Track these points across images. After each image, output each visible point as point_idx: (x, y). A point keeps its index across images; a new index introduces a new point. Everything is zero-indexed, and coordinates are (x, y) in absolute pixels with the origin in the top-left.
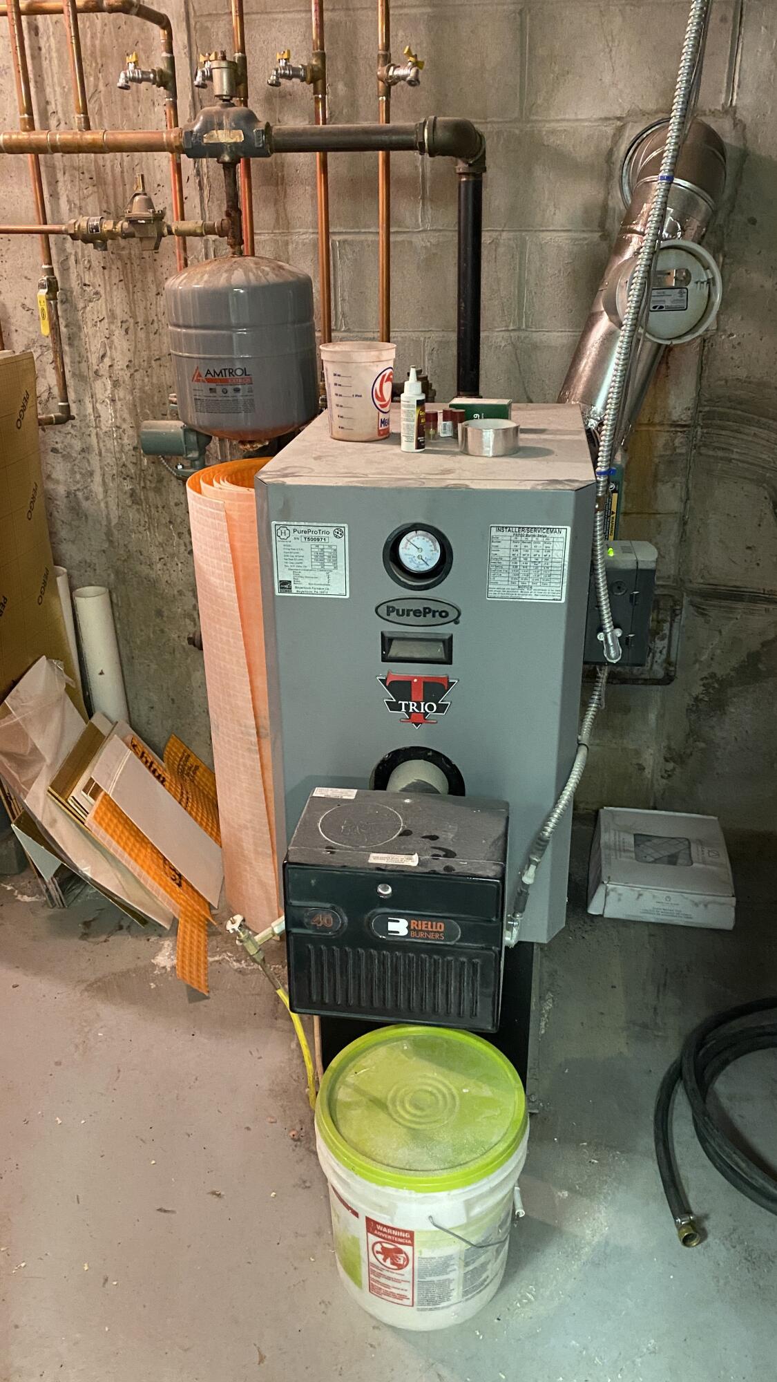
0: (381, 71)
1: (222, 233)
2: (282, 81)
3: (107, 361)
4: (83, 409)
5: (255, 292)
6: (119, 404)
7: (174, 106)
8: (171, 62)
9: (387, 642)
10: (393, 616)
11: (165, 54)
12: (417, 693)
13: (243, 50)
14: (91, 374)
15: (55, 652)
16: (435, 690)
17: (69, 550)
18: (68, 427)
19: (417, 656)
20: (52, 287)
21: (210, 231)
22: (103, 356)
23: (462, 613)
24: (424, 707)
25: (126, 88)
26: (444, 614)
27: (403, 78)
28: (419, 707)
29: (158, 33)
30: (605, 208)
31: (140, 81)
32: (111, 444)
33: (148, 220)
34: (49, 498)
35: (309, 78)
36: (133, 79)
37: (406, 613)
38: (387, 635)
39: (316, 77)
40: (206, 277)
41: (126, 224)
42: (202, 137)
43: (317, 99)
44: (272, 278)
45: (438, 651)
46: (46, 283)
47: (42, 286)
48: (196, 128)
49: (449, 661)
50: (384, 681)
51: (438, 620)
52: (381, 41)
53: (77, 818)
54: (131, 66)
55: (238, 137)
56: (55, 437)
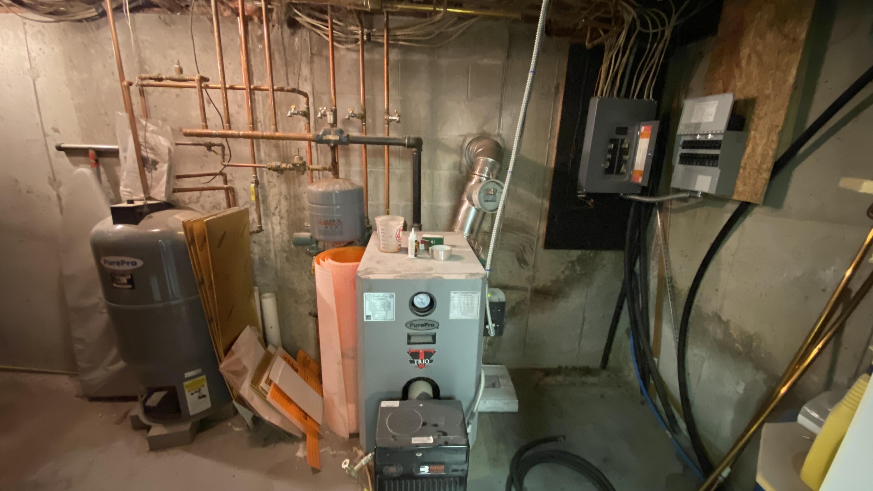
0: (386, 117)
1: (329, 170)
2: (351, 118)
3: (278, 210)
4: (267, 227)
5: (344, 193)
6: (282, 225)
7: (309, 123)
8: (308, 109)
9: (409, 337)
10: (413, 327)
11: (306, 106)
12: (422, 355)
13: (335, 106)
14: (271, 214)
15: (253, 323)
16: (428, 355)
17: (260, 280)
18: (261, 234)
19: (422, 341)
20: (257, 183)
21: (325, 169)
22: (277, 208)
23: (440, 324)
24: (424, 361)
25: (291, 116)
26: (432, 325)
27: (395, 120)
28: (422, 362)
29: (303, 99)
30: (460, 163)
31: (296, 114)
32: (279, 240)
33: (300, 165)
34: (252, 261)
35: (360, 117)
36: (294, 114)
37: (418, 325)
38: (410, 334)
39: (363, 117)
40: (324, 187)
41: (291, 166)
42: (323, 137)
43: (363, 125)
44: (350, 187)
45: (430, 339)
46: (254, 182)
47: (252, 183)
48: (321, 133)
49: (434, 342)
50: (408, 352)
51: (430, 327)
52: (386, 107)
53: (262, 395)
54: (293, 109)
55: (337, 138)
56: (255, 237)
